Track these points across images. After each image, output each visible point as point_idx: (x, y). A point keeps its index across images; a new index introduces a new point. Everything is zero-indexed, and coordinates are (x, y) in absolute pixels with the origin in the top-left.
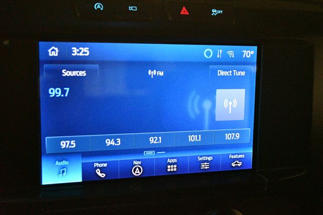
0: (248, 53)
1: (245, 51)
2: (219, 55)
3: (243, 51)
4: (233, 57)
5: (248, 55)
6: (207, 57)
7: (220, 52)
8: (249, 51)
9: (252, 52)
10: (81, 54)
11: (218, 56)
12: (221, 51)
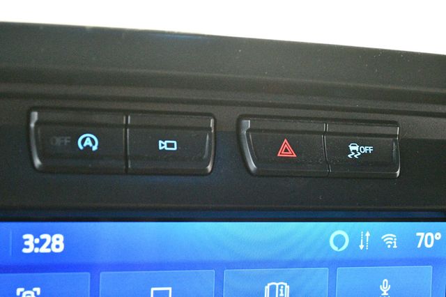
0: (429, 237)
1: (422, 234)
2: (364, 244)
3: (418, 234)
4: (395, 247)
5: (429, 243)
6: (335, 248)
7: (365, 238)
8: (430, 234)
9: (438, 236)
10: (44, 249)
11: (361, 247)
12: (368, 234)
